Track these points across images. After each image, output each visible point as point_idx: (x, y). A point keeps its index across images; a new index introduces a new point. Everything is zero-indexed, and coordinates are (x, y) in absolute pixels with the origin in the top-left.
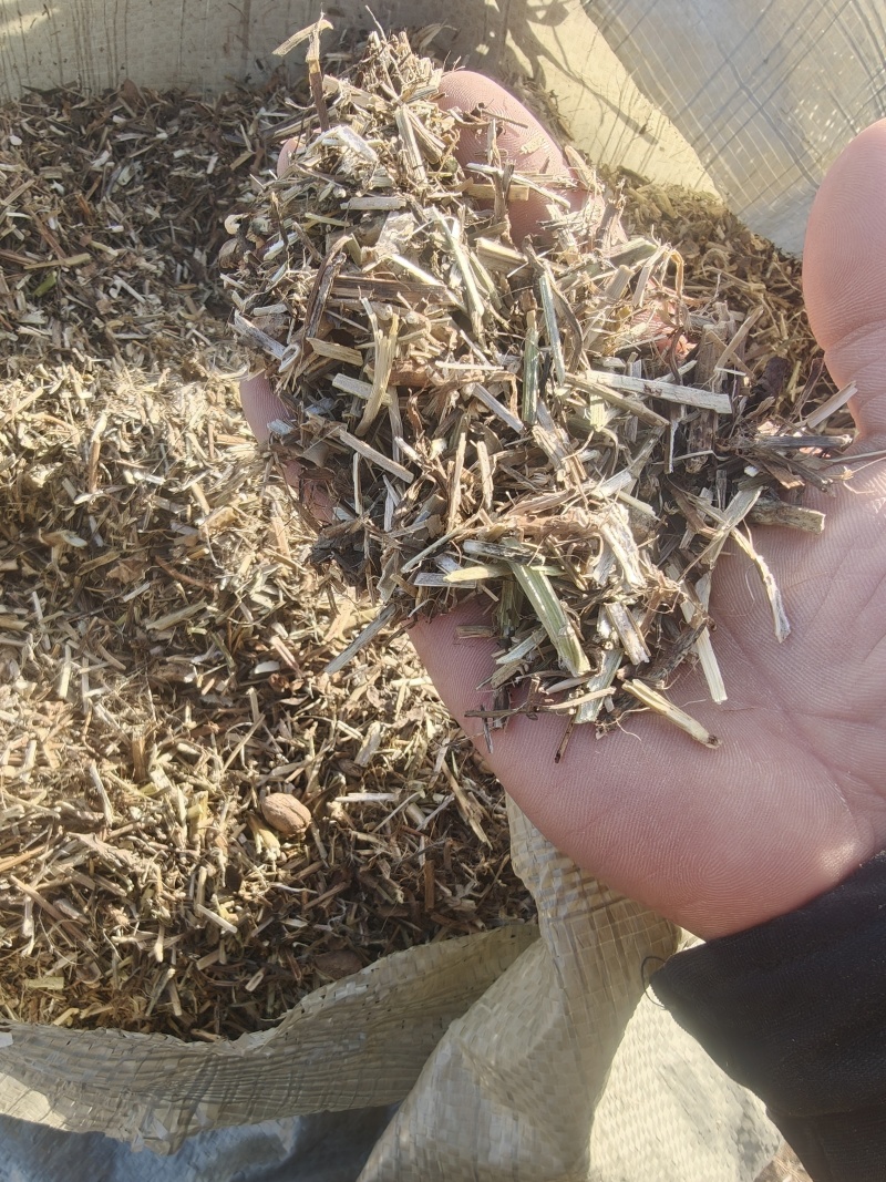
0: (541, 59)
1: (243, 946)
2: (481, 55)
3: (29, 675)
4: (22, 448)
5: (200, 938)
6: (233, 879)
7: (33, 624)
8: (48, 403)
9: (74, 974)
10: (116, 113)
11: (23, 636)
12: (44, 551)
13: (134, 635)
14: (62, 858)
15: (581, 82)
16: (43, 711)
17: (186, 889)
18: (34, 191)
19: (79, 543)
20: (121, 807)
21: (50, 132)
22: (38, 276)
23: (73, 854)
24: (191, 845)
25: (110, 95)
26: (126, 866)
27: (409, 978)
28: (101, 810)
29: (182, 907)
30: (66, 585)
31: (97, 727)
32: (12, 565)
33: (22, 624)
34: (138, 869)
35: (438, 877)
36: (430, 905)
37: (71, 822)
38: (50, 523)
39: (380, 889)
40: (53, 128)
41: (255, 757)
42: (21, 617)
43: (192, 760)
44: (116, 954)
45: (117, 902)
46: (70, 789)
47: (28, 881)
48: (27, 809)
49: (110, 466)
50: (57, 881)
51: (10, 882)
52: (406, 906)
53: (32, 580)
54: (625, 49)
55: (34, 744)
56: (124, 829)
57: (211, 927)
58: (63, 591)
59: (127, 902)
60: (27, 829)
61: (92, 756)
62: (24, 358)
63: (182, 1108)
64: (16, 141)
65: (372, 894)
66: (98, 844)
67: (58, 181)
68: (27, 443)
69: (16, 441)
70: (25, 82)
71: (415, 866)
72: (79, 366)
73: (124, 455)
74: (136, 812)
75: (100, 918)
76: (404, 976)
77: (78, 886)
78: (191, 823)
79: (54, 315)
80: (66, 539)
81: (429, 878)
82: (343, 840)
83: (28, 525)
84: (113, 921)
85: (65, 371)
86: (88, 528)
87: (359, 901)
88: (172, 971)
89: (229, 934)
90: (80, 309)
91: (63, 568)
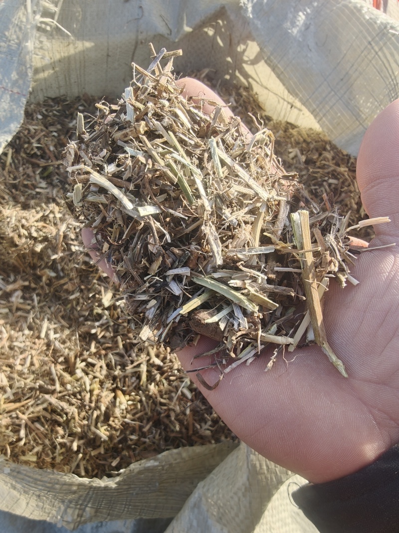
0: (250, 80)
1: (111, 446)
2: (226, 79)
3: (30, 328)
4: (33, 237)
5: (92, 442)
6: (107, 416)
7: (33, 307)
8: (44, 219)
9: (41, 455)
10: (81, 105)
11: (28, 312)
12: (39, 278)
13: (73, 312)
14: (38, 405)
15: (266, 88)
16: (34, 343)
17: (88, 420)
18: (45, 136)
19: (53, 274)
20: (63, 384)
21: (54, 114)
22: (45, 168)
23: (42, 403)
24: (91, 402)
25: (78, 99)
26: (63, 410)
28: (54, 385)
29: (86, 428)
30: (47, 291)
31: (55, 351)
32: (27, 283)
33: (29, 307)
34: (68, 410)
35: (195, 420)
36: (191, 432)
37: (42, 390)
38: (43, 266)
39: (170, 425)
40: (55, 112)
41: (120, 365)
42: (29, 304)
43: (93, 365)
44: (58, 447)
45: (59, 425)
46: (43, 376)
47: (24, 413)
48: (25, 384)
49: (67, 244)
50: (36, 415)
51: (16, 414)
52: (180, 432)
53: (34, 289)
54: (282, 76)
55: (30, 357)
56: (64, 393)
57: (97, 437)
58: (46, 294)
59: (64, 424)
60: (25, 392)
61: (53, 362)
62: (37, 201)
64: (40, 117)
65: (166, 426)
66: (53, 400)
67: (55, 132)
68: (35, 234)
69: (30, 234)
70: (45, 95)
71: (185, 414)
72: (58, 204)
73: (72, 240)
74: (69, 387)
75: (52, 431)
77: (45, 417)
78: (91, 392)
79: (51, 184)
80: (48, 273)
81: (191, 420)
82: (154, 403)
83: (34, 267)
84: (57, 432)
85: (52, 206)
86: (57, 269)
87: (160, 429)
88: (81, 455)
89: (105, 441)
90: (61, 182)
91: (47, 284)
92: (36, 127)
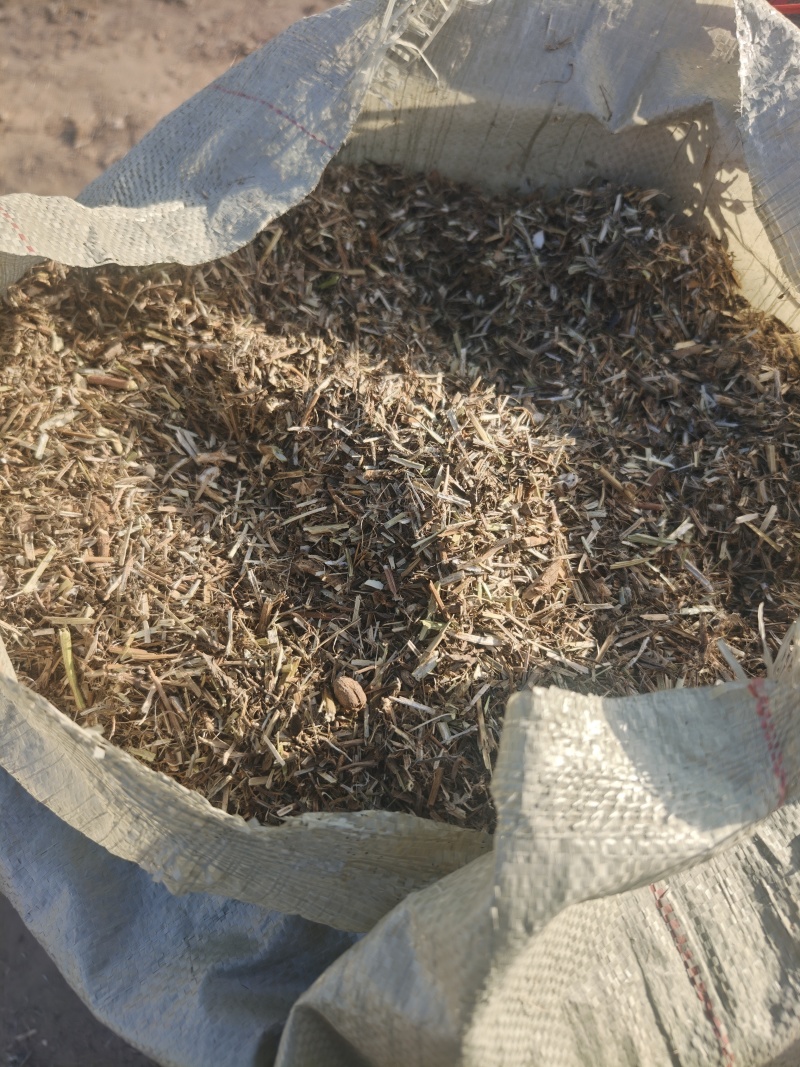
0: (726, 230)
1: (286, 779)
2: (686, 216)
3: (214, 536)
4: (269, 384)
5: (259, 762)
6: (295, 726)
7: (231, 502)
8: (297, 359)
9: (163, 755)
10: (421, 188)
11: (220, 508)
12: (258, 456)
13: (294, 533)
14: (186, 667)
15: (751, 252)
16: (214, 563)
17: (261, 722)
18: (344, 222)
19: (282, 458)
20: (239, 647)
21: (371, 190)
22: (326, 276)
23: (194, 667)
24: (276, 691)
25: (421, 176)
26: (225, 688)
27: (388, 832)
28: (225, 644)
29: (253, 733)
30: (262, 484)
31: (245, 585)
32: (233, 459)
33: (224, 500)
34: (233, 693)
35: (445, 784)
36: (431, 802)
37: (202, 644)
38: (269, 439)
39: (398, 776)
40: (374, 188)
41: (344, 647)
42: (225, 495)
43: (300, 632)
44: (197, 751)
45: (211, 715)
46: (210, 621)
47: (158, 674)
48: (177, 624)
49: (321, 413)
50: (177, 683)
51: (147, 670)
52: (412, 794)
53: (242, 473)
55: (199, 582)
56: (235, 663)
57: (267, 755)
58: (259, 487)
59: (218, 716)
60: (171, 638)
61: (234, 604)
62: (295, 326)
63: (197, 863)
64: (346, 189)
65: (392, 778)
66: (215, 667)
67: (364, 220)
68: (273, 381)
69: (266, 377)
70: (368, 156)
71: (430, 769)
72: (328, 342)
73: (333, 409)
74: (247, 654)
75: (196, 719)
76: (384, 830)
77: (190, 691)
78: (282, 675)
79: (327, 304)
80: (274, 452)
81: (437, 780)
82: (383, 730)
83: (254, 436)
84: (204, 725)
85: (317, 341)
86: (292, 450)
87: (380, 779)
88: (230, 777)
89: (279, 767)
90: (345, 305)
91: (265, 471)
92: (335, 206)
